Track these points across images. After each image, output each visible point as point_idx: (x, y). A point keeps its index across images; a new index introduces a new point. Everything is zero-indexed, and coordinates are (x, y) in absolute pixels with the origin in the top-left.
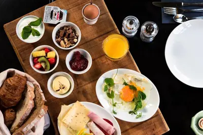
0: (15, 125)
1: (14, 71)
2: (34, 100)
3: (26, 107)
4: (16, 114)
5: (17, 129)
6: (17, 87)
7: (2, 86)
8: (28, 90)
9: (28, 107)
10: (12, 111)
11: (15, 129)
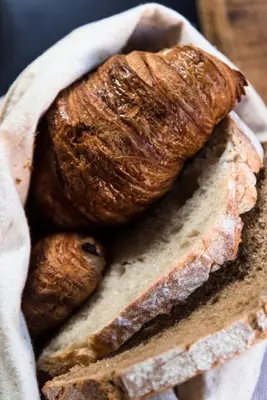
0: (79, 334)
1: (176, 30)
2: (249, 219)
3: (186, 245)
4: (105, 272)
5: (85, 361)
6: (175, 102)
7: (85, 77)
8: (228, 155)
9: (196, 248)
10: (86, 249)
11: (71, 361)
